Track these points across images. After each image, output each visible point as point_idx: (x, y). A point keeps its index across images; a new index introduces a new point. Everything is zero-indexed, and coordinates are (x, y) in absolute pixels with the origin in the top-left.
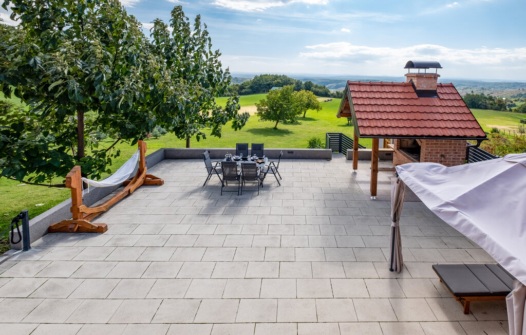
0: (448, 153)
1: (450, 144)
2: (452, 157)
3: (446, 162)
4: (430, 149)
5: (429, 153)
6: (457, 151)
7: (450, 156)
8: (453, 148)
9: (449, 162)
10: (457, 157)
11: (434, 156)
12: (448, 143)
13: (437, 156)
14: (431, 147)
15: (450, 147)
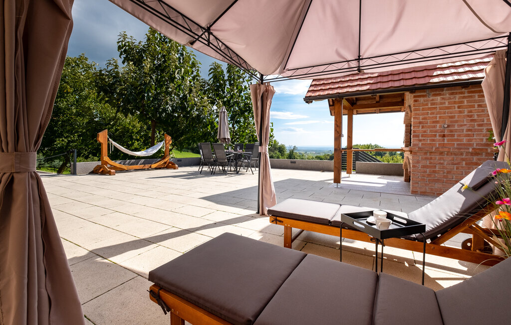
0: (457, 121)
1: (459, 107)
2: (465, 128)
3: (453, 136)
4: (421, 117)
5: (420, 123)
6: (476, 117)
7: (461, 126)
8: (466, 113)
9: (459, 136)
10: (476, 127)
11: (429, 127)
12: (456, 106)
13: (435, 127)
14: (423, 114)
15: (460, 112)
